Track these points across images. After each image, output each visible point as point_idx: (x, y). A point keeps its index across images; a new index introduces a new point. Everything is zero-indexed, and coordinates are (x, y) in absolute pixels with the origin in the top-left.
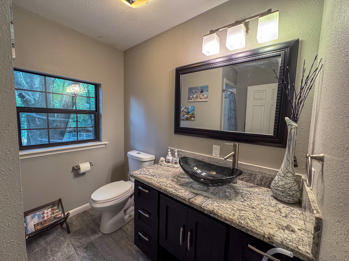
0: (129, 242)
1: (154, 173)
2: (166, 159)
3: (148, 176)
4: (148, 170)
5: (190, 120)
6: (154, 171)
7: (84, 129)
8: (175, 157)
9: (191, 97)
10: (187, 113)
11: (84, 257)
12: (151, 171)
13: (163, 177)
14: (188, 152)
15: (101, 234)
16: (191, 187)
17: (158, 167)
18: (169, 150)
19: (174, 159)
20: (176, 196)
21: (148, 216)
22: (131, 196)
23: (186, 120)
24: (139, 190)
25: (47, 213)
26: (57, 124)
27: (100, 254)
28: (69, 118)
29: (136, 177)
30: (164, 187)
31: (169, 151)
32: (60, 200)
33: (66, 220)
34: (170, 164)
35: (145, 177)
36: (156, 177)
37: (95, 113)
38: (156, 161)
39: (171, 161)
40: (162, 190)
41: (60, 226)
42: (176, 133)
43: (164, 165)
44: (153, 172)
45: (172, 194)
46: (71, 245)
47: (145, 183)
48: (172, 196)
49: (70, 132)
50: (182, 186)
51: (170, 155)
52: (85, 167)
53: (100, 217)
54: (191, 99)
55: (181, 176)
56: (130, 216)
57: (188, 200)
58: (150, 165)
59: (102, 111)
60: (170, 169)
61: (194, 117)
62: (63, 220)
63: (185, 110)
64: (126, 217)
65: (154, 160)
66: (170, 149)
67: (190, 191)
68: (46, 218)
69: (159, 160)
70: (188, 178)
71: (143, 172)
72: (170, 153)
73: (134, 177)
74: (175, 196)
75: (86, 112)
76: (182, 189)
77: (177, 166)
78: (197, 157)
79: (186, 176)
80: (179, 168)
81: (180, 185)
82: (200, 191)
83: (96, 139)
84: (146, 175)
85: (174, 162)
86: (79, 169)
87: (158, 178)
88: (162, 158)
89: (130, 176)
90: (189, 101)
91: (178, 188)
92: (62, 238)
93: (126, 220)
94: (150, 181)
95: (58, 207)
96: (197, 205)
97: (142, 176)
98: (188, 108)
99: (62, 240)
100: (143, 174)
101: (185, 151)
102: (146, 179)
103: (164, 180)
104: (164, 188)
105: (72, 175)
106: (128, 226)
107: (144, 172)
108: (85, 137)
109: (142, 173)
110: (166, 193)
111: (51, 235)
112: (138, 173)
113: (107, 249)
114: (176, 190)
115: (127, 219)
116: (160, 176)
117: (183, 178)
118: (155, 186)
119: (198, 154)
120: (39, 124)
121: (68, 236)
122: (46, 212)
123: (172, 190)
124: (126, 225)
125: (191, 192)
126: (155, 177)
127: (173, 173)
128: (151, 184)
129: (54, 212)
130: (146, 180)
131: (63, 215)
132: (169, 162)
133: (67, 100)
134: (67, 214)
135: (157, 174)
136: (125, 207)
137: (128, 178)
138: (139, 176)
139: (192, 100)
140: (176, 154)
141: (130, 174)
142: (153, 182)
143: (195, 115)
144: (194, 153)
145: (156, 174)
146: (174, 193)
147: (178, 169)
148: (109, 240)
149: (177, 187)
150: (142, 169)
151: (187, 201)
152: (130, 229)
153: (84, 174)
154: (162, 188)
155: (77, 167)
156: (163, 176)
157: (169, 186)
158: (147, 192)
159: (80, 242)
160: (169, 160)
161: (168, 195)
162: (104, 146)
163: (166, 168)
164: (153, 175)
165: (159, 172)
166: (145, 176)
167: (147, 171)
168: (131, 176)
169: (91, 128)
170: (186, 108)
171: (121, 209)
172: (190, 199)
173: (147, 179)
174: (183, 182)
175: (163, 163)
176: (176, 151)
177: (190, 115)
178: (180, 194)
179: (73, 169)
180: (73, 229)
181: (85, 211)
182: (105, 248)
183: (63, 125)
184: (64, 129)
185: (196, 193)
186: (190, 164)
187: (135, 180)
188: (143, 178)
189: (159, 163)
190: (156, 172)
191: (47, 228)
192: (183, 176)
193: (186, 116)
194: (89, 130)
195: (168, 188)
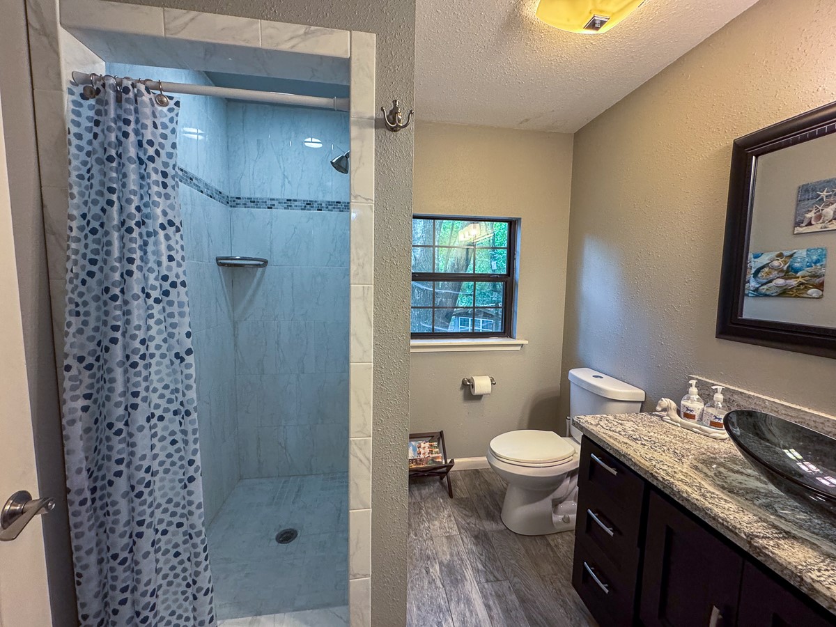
0: (559, 575)
1: (636, 433)
2: (678, 404)
3: (618, 435)
4: (620, 422)
5: (796, 296)
6: (636, 427)
7: (481, 311)
8: (712, 406)
9: (811, 215)
10: (787, 271)
11: (473, 553)
12: (628, 425)
13: (664, 451)
14: (772, 400)
15: (502, 527)
16: (768, 507)
17: (652, 422)
18: (693, 382)
19: (711, 410)
20: (704, 510)
21: (612, 534)
22: (571, 474)
23: (777, 296)
24: (593, 461)
25: (424, 448)
26: (441, 300)
27: (499, 563)
28: (459, 289)
29: (587, 430)
30: (662, 473)
31: (691, 385)
32: (441, 433)
33: (448, 470)
34: (691, 423)
35: (610, 437)
36: (642, 444)
37: (506, 280)
38: (647, 406)
39: (697, 413)
40: (657, 479)
41: (438, 477)
42: (722, 336)
43: (672, 420)
44: (633, 431)
45: (688, 500)
46: (453, 518)
47: (608, 450)
48: (687, 507)
49: (459, 315)
50: (729, 492)
51: (696, 397)
52: (482, 384)
53: (503, 494)
54: (810, 224)
55: (729, 464)
56: (566, 520)
57: (744, 537)
58: (629, 412)
59: (519, 275)
60: (691, 436)
61: (820, 286)
62: (444, 469)
63: (776, 263)
64: (557, 518)
65: (642, 402)
66: (697, 379)
67: (760, 515)
68: (422, 456)
69: (656, 404)
70: (758, 479)
71: (606, 422)
72: (694, 390)
73: (582, 428)
74: (697, 508)
75: (489, 277)
76: (728, 499)
77: (717, 435)
78: (812, 424)
79: (749, 471)
80: (726, 441)
81: (723, 488)
82: (807, 533)
83: (504, 332)
84: (613, 431)
85: (706, 419)
86: (473, 386)
87: (646, 447)
88: (668, 400)
89: (571, 423)
90: (798, 230)
91: (713, 493)
92: (442, 501)
93: (555, 525)
94: (624, 449)
95: (439, 443)
96: (781, 565)
97: (603, 430)
98: (791, 256)
99: (441, 504)
100: (605, 427)
101: (756, 395)
102: (612, 441)
103: (667, 458)
104: (664, 479)
105: (461, 393)
106: (560, 541)
107: (609, 425)
108: (481, 327)
109: (602, 423)
110: (667, 493)
111: (427, 487)
112: (593, 423)
113: (513, 562)
114: (703, 496)
115: (558, 523)
116: (654, 445)
117: (738, 472)
118: (635, 464)
119: (815, 413)
120: (418, 298)
121: (449, 500)
122: (423, 445)
123: (690, 490)
124: (556, 536)
125: (761, 520)
126: (639, 442)
127: (703, 450)
128: (624, 456)
129: (432, 451)
130: (613, 444)
131: (444, 461)
132: (689, 416)
133: (459, 255)
134: (451, 462)
135: (645, 438)
136: (556, 492)
137: (568, 430)
138: (594, 428)
139: (817, 227)
140: (719, 397)
141: (573, 420)
142: (630, 452)
143: (826, 279)
144: (798, 407)
145: (642, 436)
146: (697, 499)
147: (723, 443)
148: (517, 547)
149: (711, 489)
150: (604, 416)
151: (742, 538)
152: (565, 547)
153: (479, 397)
154: (656, 475)
155: (469, 381)
156: (665, 448)
157: (683, 477)
158: (615, 473)
159: (468, 522)
160: (691, 411)
161: (676, 499)
162: (519, 348)
163: (677, 430)
164: (635, 437)
165: (652, 434)
166: (610, 433)
167: (616, 424)
168: (574, 424)
169: (492, 309)
170: (780, 255)
171: (547, 494)
172: (757, 536)
173: (617, 444)
174: (734, 483)
175: (668, 415)
176: (720, 388)
177: (799, 280)
178: (716, 510)
179: (464, 384)
180: (458, 493)
181: (477, 471)
182: (510, 557)
183: (449, 303)
184: (451, 309)
185: (787, 533)
186: (769, 436)
187: (584, 437)
188: (605, 436)
189: (657, 413)
190: (645, 432)
191: (423, 471)
192: (737, 468)
193: (780, 282)
194: (490, 313)
195: (676, 483)
